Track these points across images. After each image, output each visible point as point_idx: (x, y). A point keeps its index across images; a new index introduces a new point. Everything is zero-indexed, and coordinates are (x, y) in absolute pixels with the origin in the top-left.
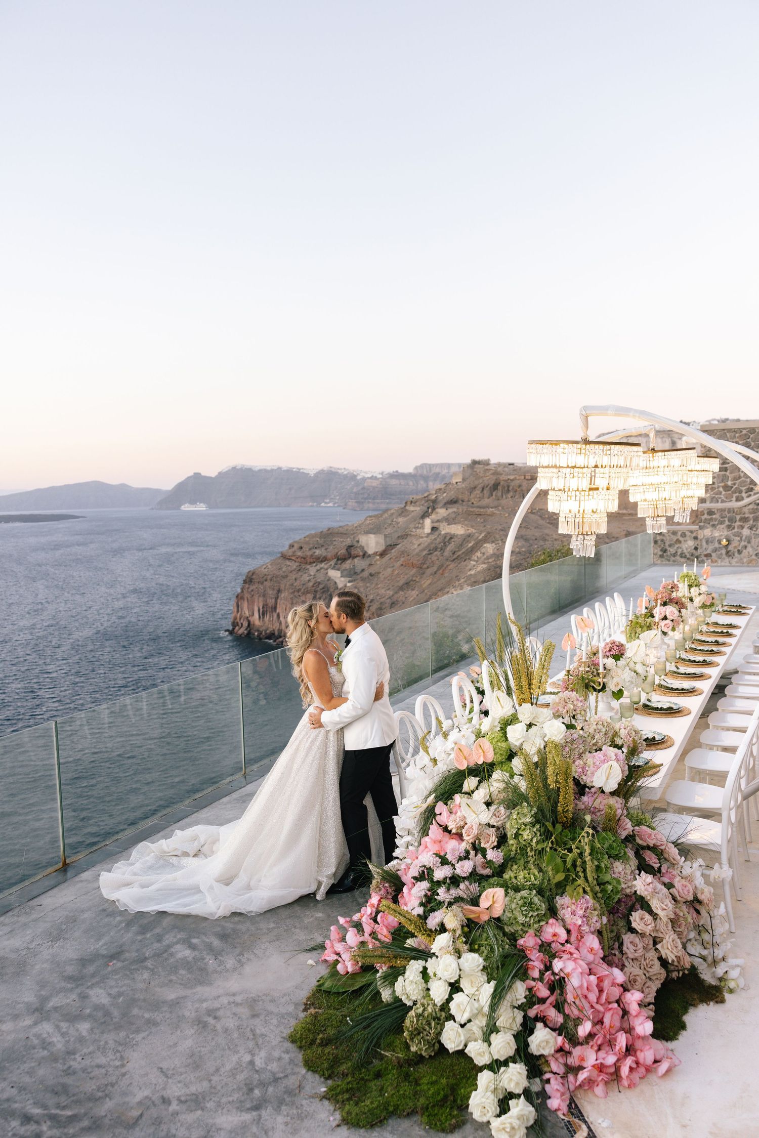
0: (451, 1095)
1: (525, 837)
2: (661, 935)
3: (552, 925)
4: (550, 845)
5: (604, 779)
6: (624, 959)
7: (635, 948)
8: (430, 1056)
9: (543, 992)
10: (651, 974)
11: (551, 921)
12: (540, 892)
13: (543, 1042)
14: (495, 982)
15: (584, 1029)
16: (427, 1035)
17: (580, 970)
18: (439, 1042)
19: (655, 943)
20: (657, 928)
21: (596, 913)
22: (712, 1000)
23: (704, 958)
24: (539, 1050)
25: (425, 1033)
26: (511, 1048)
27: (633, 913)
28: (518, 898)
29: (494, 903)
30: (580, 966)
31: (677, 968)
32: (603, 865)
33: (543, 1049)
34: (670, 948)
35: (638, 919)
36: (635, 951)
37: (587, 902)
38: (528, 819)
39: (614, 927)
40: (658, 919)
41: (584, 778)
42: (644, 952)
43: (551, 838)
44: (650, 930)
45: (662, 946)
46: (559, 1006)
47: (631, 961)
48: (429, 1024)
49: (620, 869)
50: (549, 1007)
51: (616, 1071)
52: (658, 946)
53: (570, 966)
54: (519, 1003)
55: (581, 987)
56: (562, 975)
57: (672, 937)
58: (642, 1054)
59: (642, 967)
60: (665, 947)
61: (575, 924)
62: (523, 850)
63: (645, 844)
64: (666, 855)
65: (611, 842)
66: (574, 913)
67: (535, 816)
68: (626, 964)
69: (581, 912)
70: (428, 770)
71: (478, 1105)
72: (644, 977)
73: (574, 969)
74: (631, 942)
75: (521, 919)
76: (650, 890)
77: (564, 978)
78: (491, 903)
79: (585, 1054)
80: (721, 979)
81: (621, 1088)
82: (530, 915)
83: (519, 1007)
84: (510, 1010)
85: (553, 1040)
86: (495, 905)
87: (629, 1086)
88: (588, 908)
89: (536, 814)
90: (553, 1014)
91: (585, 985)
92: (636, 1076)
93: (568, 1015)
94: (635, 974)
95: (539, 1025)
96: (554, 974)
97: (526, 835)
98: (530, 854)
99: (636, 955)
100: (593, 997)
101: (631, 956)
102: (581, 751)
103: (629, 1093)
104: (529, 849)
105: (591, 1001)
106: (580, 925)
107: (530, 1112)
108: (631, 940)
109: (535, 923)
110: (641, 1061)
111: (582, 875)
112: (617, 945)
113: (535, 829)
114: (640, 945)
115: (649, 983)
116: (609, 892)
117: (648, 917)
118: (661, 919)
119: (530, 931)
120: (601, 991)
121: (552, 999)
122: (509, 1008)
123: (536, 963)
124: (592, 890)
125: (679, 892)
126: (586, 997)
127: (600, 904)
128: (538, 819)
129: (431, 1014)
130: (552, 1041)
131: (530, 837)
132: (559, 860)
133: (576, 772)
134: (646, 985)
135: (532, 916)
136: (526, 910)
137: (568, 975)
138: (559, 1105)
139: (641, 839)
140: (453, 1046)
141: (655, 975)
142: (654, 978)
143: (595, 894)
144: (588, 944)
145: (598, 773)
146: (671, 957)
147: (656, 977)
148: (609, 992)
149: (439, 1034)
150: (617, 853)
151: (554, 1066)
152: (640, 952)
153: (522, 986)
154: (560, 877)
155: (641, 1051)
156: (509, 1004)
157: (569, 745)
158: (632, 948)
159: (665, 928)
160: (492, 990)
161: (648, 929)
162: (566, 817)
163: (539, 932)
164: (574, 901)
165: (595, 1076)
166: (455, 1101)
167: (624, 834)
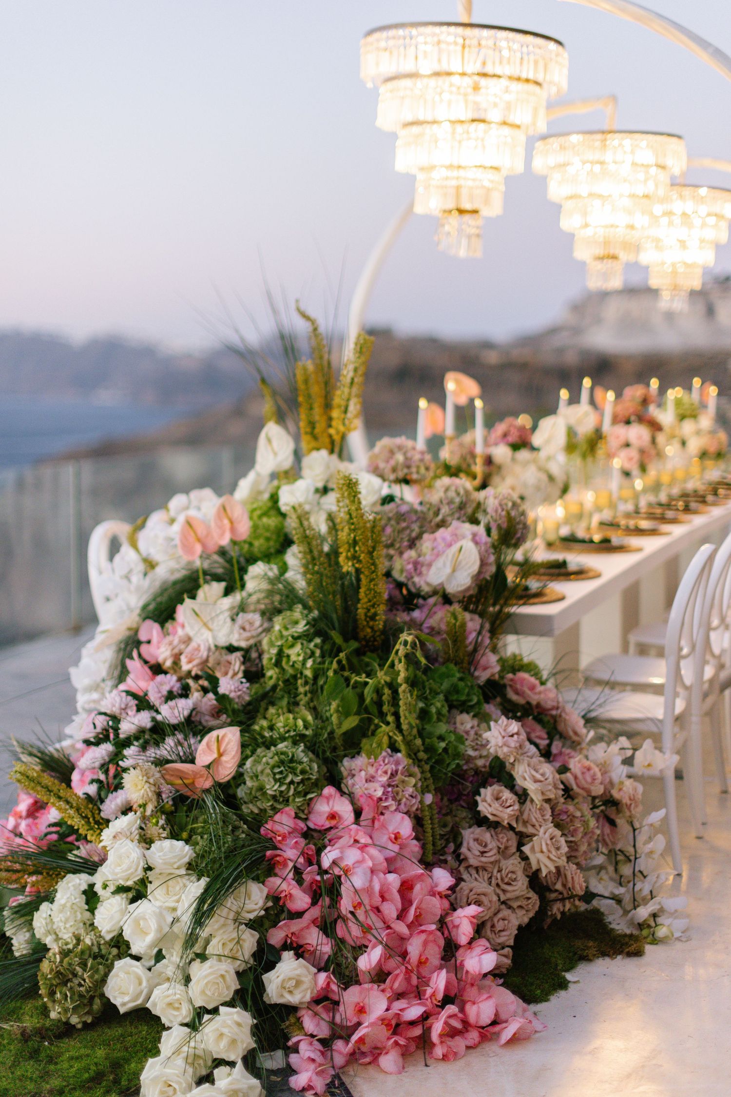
0: (111, 1072)
1: (293, 658)
2: (531, 830)
3: (328, 798)
4: (335, 665)
5: (448, 570)
6: (462, 869)
7: (482, 849)
8: (85, 1024)
9: (300, 900)
10: (509, 895)
11: (328, 790)
12: (312, 747)
13: (290, 979)
14: (208, 879)
15: (368, 961)
16: (80, 985)
17: (370, 863)
18: (102, 995)
19: (520, 844)
20: (525, 816)
21: (413, 781)
22: (620, 953)
23: (618, 900)
24: (282, 996)
25: (76, 981)
26: (228, 988)
27: (482, 790)
28: (270, 755)
29: (221, 755)
30: (372, 858)
31: (560, 897)
32: (433, 710)
33: (290, 992)
34: (544, 849)
35: (489, 798)
36: (483, 853)
37: (397, 763)
38: (301, 627)
39: (449, 818)
40: (528, 802)
41: (416, 579)
42: (498, 857)
43: (337, 655)
44: (511, 816)
45: (533, 849)
46: (327, 927)
47: (473, 872)
48: (84, 965)
49: (468, 726)
50: (308, 927)
51: (424, 1033)
52: (526, 849)
53: (352, 856)
54: (252, 916)
55: (369, 890)
56: (337, 871)
57: (550, 830)
58: (475, 1008)
59: (494, 881)
60: (537, 849)
61: (370, 797)
62: (290, 683)
63: (521, 701)
64: (561, 727)
65: (455, 680)
66: (370, 779)
67: (313, 623)
68: (465, 876)
69: (384, 779)
70: (135, 579)
71: (155, 1080)
72: (495, 898)
73: (360, 862)
74: (476, 840)
75: (272, 787)
76: (513, 745)
77: (339, 877)
78: (215, 756)
79: (367, 1001)
80: (641, 926)
81: (429, 1062)
82: (288, 780)
83: (253, 925)
84: (231, 926)
85: (310, 977)
86: (224, 758)
87: (445, 1058)
88: (397, 771)
89: (314, 619)
90: (314, 938)
91: (377, 887)
92: (459, 1043)
93: (343, 941)
94: (479, 891)
95: (288, 956)
96: (322, 872)
97: (295, 653)
98: (301, 690)
99: (483, 859)
100: (390, 910)
101: (473, 861)
102: (414, 534)
103: (443, 1067)
104: (300, 682)
105: (387, 918)
106: (380, 799)
107: (251, 1088)
108: (476, 836)
109: (297, 794)
110: (472, 1019)
111: (390, 718)
112: (452, 847)
113: (312, 645)
114: (492, 844)
115: (505, 912)
116: (440, 751)
117: (507, 795)
118: (532, 801)
119: (287, 809)
120: (406, 902)
121: (315, 912)
122: (230, 922)
123: (291, 852)
124: (408, 744)
125: (576, 778)
126: (378, 910)
127: (422, 772)
128: (317, 629)
129: (90, 948)
130: (307, 980)
131: (301, 658)
132: (349, 692)
133: (402, 571)
134: (500, 915)
135: (292, 782)
136: (281, 772)
137: (346, 871)
138: (310, 1080)
139: (517, 692)
140: (126, 999)
141: (517, 898)
142: (515, 905)
143: (412, 754)
144: (391, 828)
145: (439, 563)
146: (547, 867)
147: (519, 903)
148: (423, 906)
149: (103, 981)
150: (463, 698)
151: (309, 1024)
152: (492, 856)
153: (261, 891)
154: (351, 722)
155: (474, 1003)
156: (232, 915)
157: (393, 522)
158: (476, 848)
159: (539, 816)
160: (201, 891)
161: (506, 815)
162: (372, 628)
163: (304, 813)
164: (372, 760)
165: (384, 1039)
166: (116, 1081)
167: (483, 676)
